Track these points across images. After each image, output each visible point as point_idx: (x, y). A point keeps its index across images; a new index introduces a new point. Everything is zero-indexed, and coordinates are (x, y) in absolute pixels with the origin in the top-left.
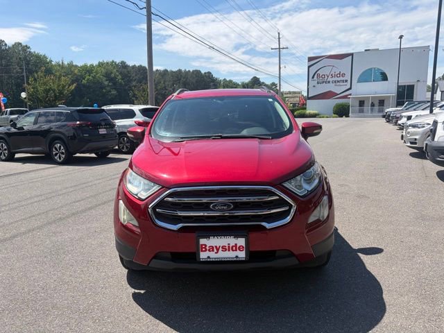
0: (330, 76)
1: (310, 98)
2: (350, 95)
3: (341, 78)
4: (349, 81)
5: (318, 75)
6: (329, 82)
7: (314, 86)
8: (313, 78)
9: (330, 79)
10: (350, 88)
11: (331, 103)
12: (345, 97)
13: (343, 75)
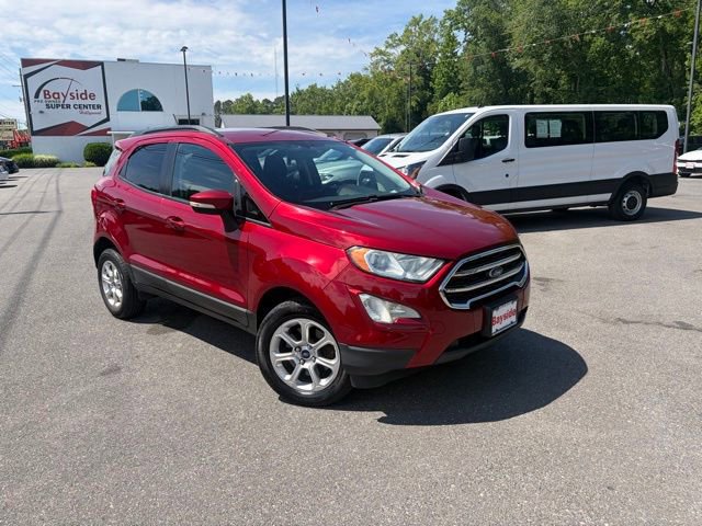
0: (69, 96)
1: (35, 133)
2: (109, 129)
3: (89, 102)
4: (104, 107)
5: (47, 94)
6: (68, 106)
7: (41, 112)
8: (37, 96)
9: (68, 101)
10: (108, 120)
11: (78, 143)
12: (103, 133)
13: (92, 96)
